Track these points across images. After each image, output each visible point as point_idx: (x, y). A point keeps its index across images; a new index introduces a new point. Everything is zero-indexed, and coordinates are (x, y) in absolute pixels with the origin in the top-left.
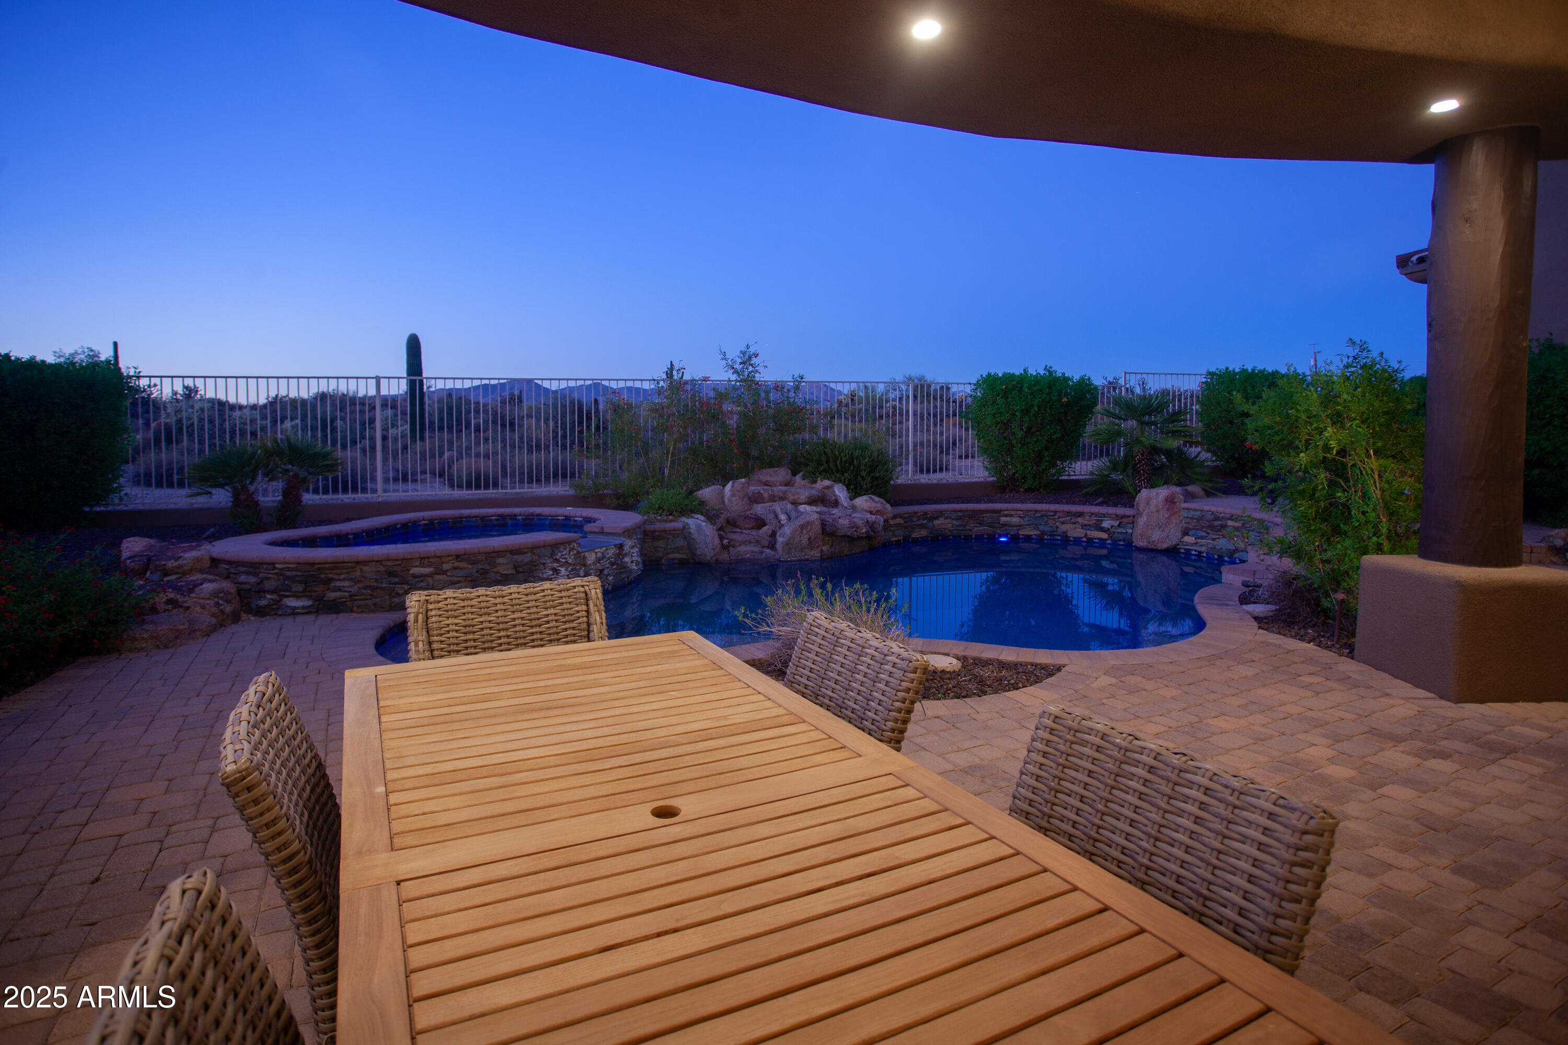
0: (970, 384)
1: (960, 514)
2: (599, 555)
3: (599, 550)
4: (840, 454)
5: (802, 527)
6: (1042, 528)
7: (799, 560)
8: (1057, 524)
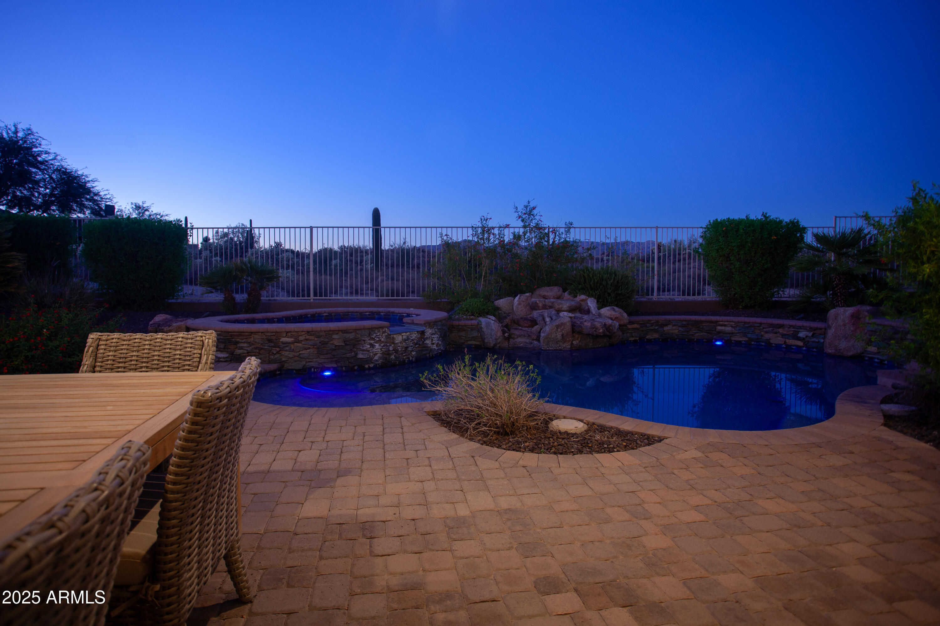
0: (701, 228)
1: (684, 323)
2: (404, 337)
3: (404, 334)
4: (593, 277)
5: (558, 327)
6: (749, 335)
7: (555, 350)
8: (762, 333)
